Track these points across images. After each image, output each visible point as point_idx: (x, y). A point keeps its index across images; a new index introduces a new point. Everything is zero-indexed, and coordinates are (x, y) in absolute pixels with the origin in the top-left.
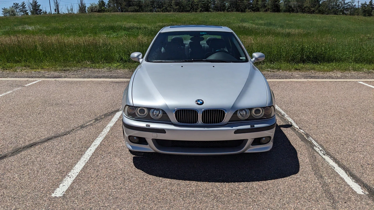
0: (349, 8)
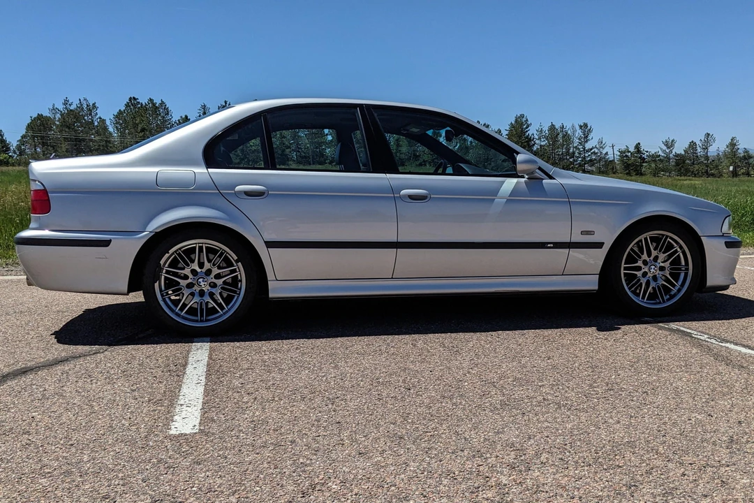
0: (595, 159)
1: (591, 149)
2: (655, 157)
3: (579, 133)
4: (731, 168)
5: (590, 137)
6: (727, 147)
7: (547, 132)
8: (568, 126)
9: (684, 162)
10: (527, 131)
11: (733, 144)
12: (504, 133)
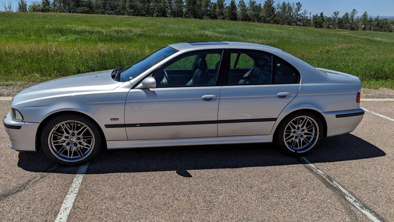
0: (302, 19)
1: (301, 14)
2: (329, 19)
3: (296, 6)
4: (363, 26)
5: (300, 9)
6: (363, 16)
7: (281, 5)
8: (291, 3)
9: (342, 22)
10: (272, 5)
11: (365, 15)
12: (262, 5)
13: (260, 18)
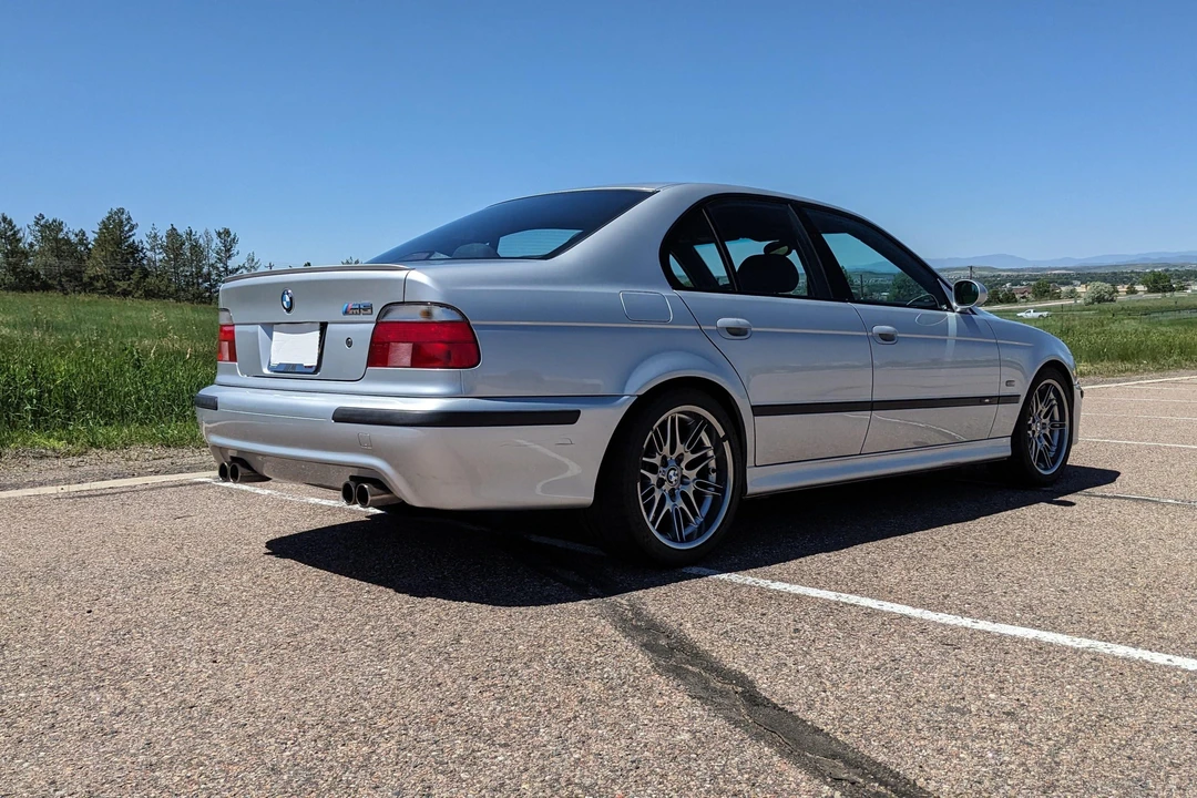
1: (237, 270)
3: (216, 243)
5: (234, 251)
7: (164, 239)
8: (199, 231)
10: (130, 236)
12: (91, 237)
13: (91, 284)
